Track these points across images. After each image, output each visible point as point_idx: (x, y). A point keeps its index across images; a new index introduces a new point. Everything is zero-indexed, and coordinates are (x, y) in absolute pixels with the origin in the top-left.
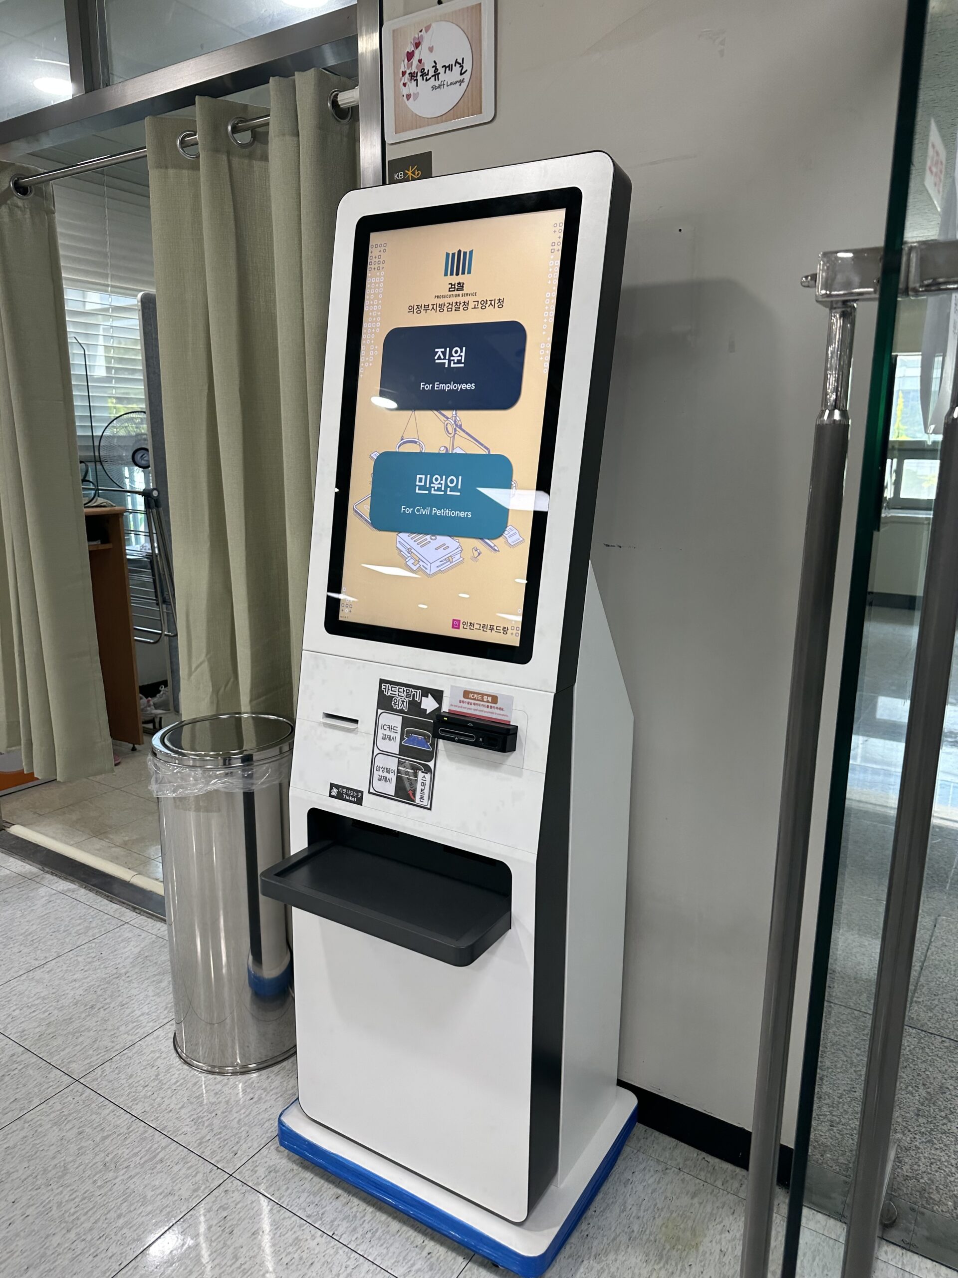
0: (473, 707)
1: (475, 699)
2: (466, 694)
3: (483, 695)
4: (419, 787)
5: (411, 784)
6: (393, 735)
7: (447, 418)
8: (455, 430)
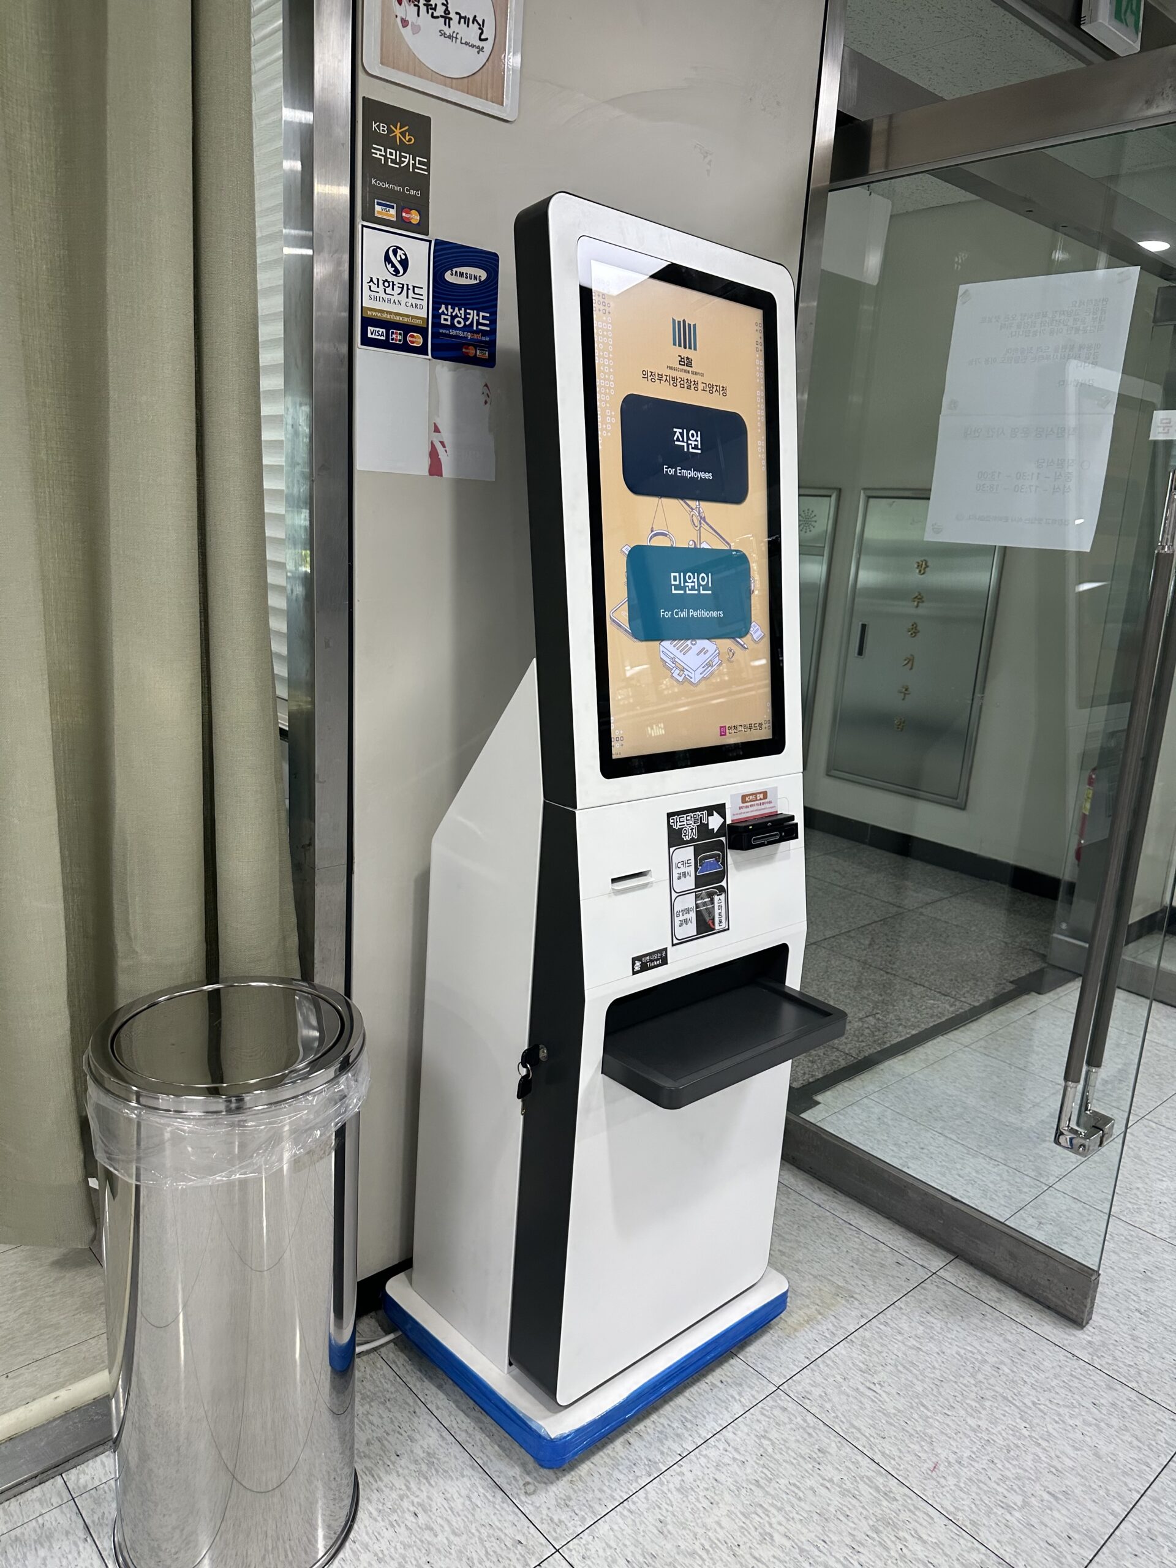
0: (750, 809)
1: (751, 801)
2: (744, 798)
3: (756, 794)
4: (717, 912)
5: (709, 913)
6: (687, 870)
7: (692, 509)
8: (700, 523)
